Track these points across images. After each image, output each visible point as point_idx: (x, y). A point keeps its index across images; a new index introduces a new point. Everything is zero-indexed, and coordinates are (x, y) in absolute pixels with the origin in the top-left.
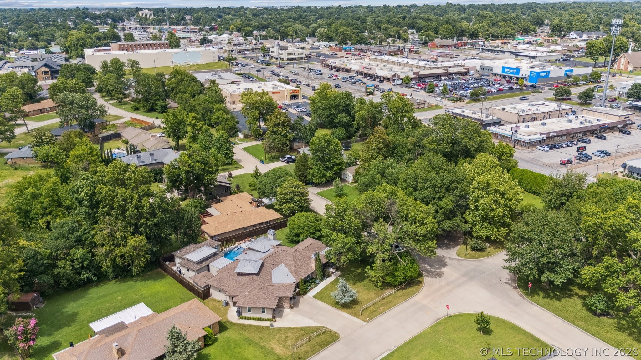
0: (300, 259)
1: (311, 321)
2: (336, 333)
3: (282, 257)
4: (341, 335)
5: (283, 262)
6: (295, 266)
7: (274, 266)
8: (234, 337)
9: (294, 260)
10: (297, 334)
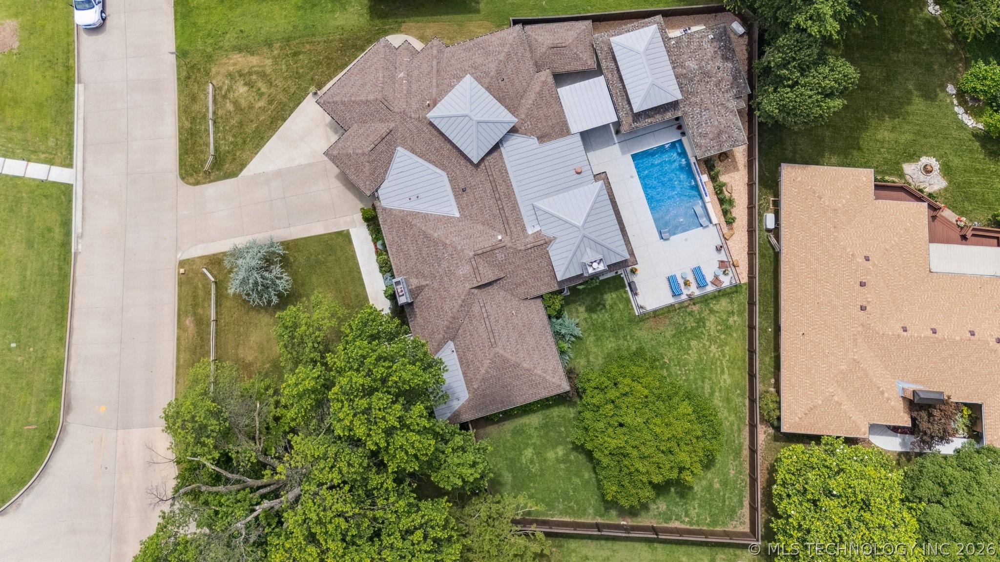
0: (444, 264)
1: (271, 168)
2: (197, 183)
3: (480, 227)
4: (187, 190)
5: (459, 220)
6: (426, 236)
7: (460, 192)
8: (337, 15)
9: (445, 245)
10: (252, 116)
